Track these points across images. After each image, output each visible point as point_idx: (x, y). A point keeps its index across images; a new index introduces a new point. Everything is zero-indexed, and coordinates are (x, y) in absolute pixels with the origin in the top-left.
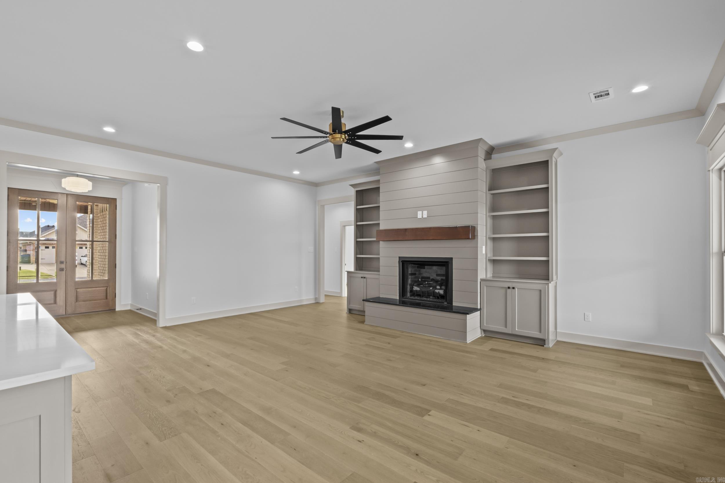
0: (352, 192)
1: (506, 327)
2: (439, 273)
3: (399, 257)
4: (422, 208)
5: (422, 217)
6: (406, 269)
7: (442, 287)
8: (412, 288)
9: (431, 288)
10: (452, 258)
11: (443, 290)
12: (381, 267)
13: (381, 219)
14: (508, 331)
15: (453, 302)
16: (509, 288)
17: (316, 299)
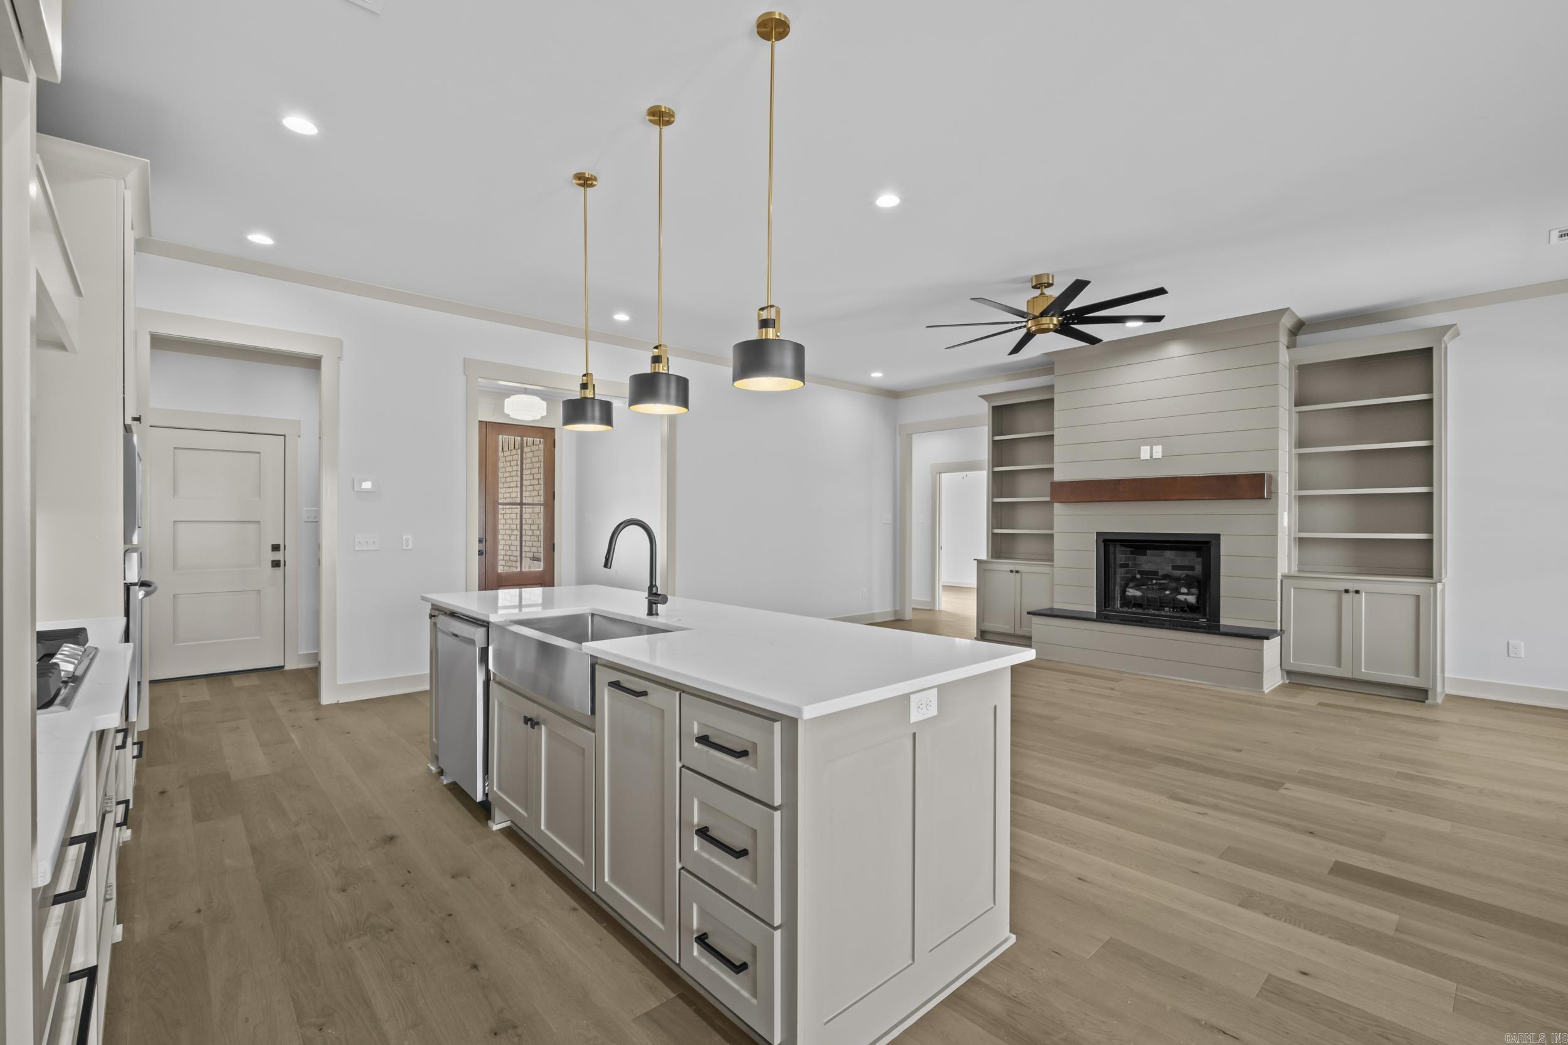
0: (984, 410)
1: (1339, 663)
2: (1179, 562)
3: (1097, 533)
4: (1151, 441)
5: (1151, 457)
6: (1111, 556)
7: (1192, 589)
8: (1124, 592)
9: (1168, 592)
10: (1218, 536)
11: (1195, 596)
12: (1055, 553)
13: (1056, 459)
14: (1345, 672)
15: (1221, 618)
16: (1347, 591)
17: (896, 612)
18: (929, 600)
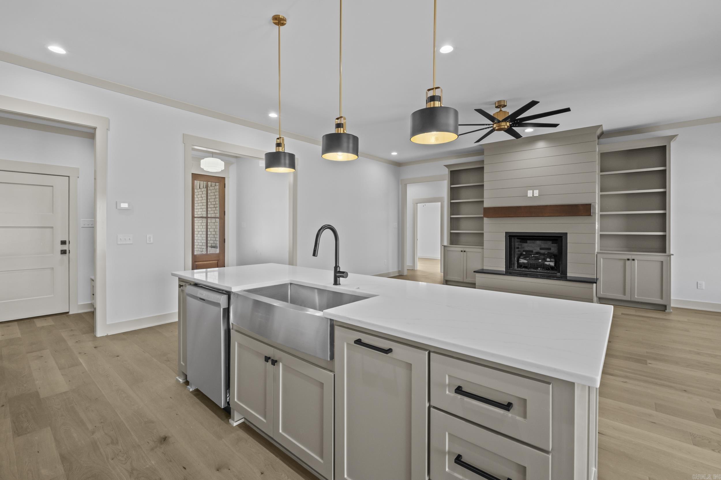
0: (446, 172)
1: (624, 294)
2: (543, 246)
3: (506, 232)
4: (533, 188)
5: (533, 195)
6: (513, 244)
7: (552, 259)
8: (518, 261)
9: (540, 261)
10: (566, 233)
11: (554, 263)
12: (485, 242)
13: (485, 196)
14: (627, 298)
15: (568, 273)
16: (628, 260)
17: (399, 271)
18: (412, 265)
